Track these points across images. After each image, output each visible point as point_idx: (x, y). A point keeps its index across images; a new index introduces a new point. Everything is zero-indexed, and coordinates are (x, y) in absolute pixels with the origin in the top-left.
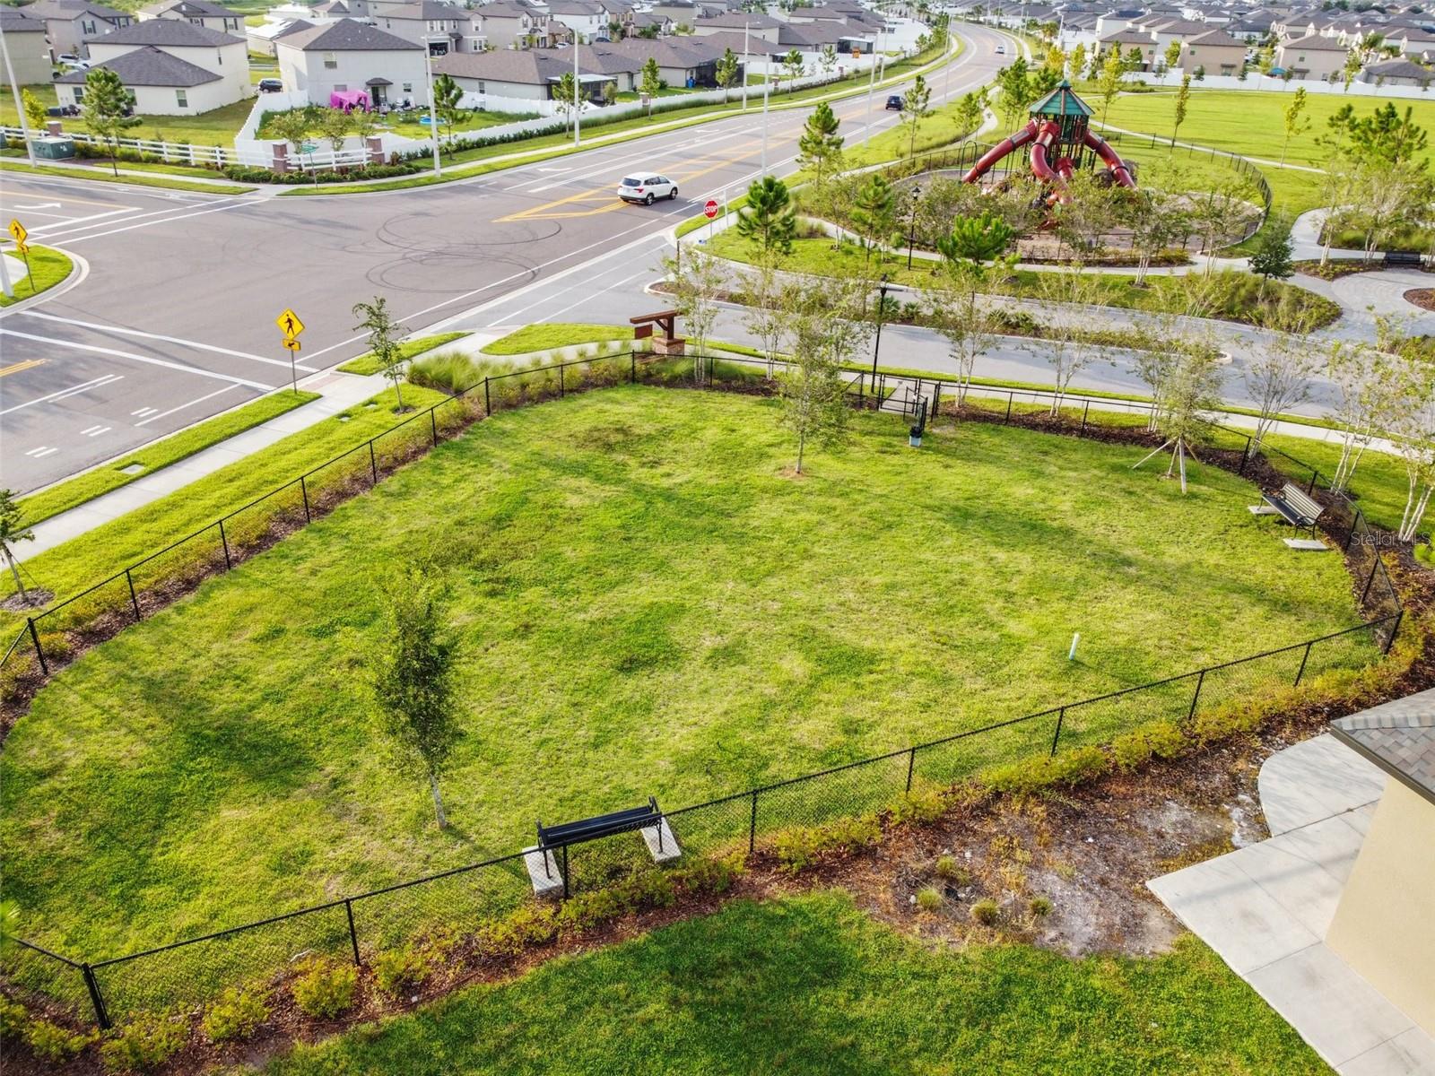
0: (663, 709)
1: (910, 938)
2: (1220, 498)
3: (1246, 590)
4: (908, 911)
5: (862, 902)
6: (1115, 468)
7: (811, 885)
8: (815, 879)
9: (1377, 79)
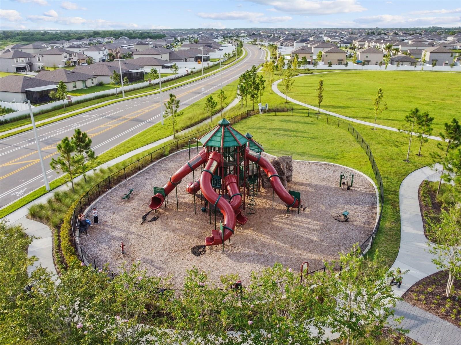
9: (396, 63)
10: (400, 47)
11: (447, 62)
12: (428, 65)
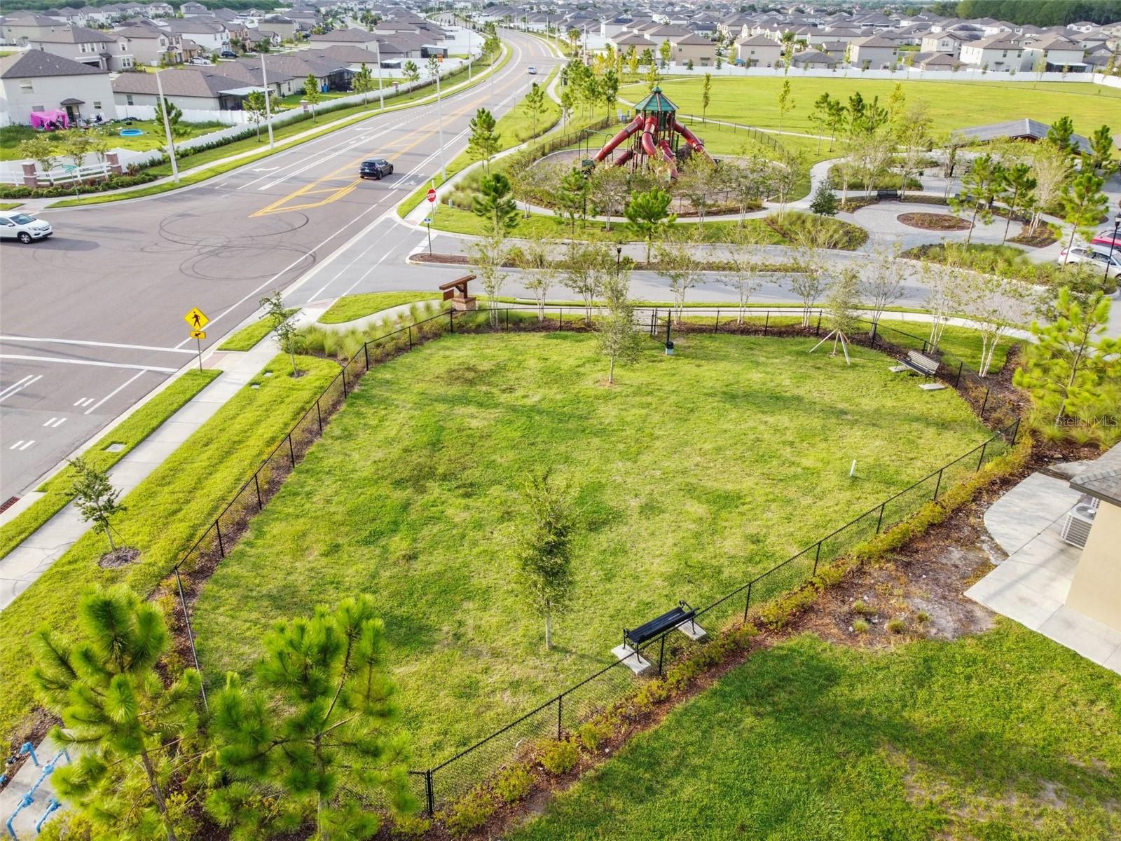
0: (634, 550)
1: (862, 650)
2: (870, 364)
3: (917, 419)
4: (853, 636)
5: (824, 636)
6: (800, 354)
7: (790, 633)
8: (790, 630)
9: (803, 65)
10: (809, 38)
11: (888, 64)
12: (855, 69)
